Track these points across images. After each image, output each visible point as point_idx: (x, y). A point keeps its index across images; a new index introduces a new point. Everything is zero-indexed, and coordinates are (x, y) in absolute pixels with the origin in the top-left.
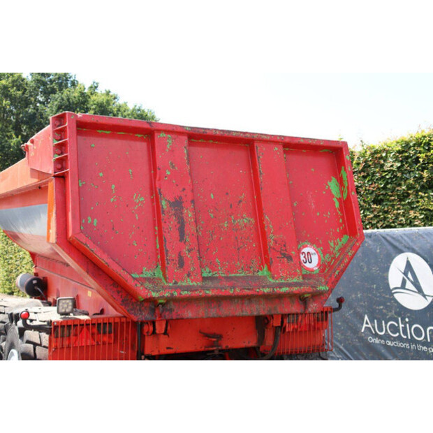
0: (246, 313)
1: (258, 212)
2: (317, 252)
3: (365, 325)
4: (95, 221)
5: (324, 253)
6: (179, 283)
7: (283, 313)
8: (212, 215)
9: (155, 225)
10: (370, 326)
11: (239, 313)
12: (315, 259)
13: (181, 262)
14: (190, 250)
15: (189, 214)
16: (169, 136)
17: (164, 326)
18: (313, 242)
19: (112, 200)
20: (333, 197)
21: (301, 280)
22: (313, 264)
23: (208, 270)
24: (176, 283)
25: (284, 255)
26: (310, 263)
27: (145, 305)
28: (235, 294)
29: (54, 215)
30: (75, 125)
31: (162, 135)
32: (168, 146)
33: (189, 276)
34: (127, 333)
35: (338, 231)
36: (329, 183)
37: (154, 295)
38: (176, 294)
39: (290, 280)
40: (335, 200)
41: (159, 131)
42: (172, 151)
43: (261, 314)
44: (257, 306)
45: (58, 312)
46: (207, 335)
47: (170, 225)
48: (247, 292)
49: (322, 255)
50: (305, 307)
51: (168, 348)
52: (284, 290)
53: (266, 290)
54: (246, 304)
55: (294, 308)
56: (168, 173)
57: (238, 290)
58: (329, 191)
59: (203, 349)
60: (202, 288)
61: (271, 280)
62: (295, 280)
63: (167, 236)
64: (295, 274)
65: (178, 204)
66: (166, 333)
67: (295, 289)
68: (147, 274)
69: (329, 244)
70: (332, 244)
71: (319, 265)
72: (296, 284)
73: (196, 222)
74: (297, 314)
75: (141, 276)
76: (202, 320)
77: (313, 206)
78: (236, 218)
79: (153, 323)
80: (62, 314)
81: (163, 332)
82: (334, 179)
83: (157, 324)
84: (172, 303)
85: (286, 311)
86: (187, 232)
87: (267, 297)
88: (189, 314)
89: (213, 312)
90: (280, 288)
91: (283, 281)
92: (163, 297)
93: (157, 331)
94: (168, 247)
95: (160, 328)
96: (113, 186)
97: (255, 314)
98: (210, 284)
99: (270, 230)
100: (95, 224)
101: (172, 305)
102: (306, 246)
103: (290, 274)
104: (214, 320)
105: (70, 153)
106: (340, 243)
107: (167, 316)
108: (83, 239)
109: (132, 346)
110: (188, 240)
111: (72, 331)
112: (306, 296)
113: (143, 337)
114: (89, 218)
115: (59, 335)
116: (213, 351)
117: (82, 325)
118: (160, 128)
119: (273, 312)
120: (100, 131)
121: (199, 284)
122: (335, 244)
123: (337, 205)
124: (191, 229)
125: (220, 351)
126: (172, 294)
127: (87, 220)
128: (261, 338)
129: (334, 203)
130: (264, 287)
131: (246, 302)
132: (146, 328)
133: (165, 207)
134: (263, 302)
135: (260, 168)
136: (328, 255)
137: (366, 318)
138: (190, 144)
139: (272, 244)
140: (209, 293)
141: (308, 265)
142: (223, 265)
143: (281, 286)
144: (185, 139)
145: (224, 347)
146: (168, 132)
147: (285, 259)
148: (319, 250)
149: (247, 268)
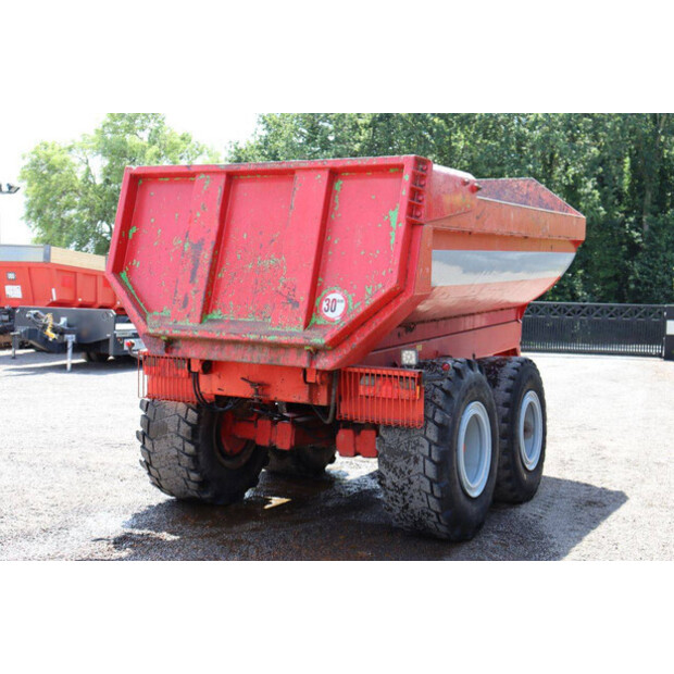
2: (346, 299)
4: (138, 263)
5: (355, 300)
6: (178, 323)
8: (239, 256)
12: (340, 308)
13: (185, 303)
14: (195, 292)
15: (205, 256)
16: (208, 177)
18: (344, 286)
20: (391, 229)
21: (301, 330)
22: (336, 314)
23: (219, 312)
24: (175, 322)
25: (292, 300)
26: (332, 311)
28: (222, 336)
31: (202, 176)
32: (205, 188)
33: (188, 316)
35: (384, 273)
36: (390, 214)
39: (288, 329)
40: (392, 234)
41: (199, 173)
42: (207, 192)
47: (186, 267)
48: (233, 337)
49: (351, 304)
50: (312, 361)
56: (198, 215)
58: (389, 221)
60: (194, 329)
62: (294, 330)
63: (179, 277)
64: (296, 323)
65: (199, 246)
68: (166, 312)
69: (364, 290)
70: (369, 291)
71: (343, 314)
78: (264, 258)
86: (199, 274)
90: (268, 336)
91: (279, 329)
93: (193, 370)
94: (178, 287)
95: (195, 366)
96: (159, 231)
99: (283, 272)
100: (138, 266)
102: (334, 292)
103: (291, 322)
104: (263, 367)
110: (197, 281)
114: (134, 261)
118: (200, 170)
121: (195, 325)
122: (373, 290)
123: (393, 241)
124: (202, 270)
129: (390, 238)
131: (250, 349)
133: (186, 249)
134: (267, 350)
135: (293, 201)
136: (359, 304)
139: (280, 287)
140: (197, 334)
142: (235, 309)
143: (269, 333)
144: (223, 178)
145: (272, 398)
146: (206, 173)
147: (290, 306)
148: (350, 296)
149: (258, 313)
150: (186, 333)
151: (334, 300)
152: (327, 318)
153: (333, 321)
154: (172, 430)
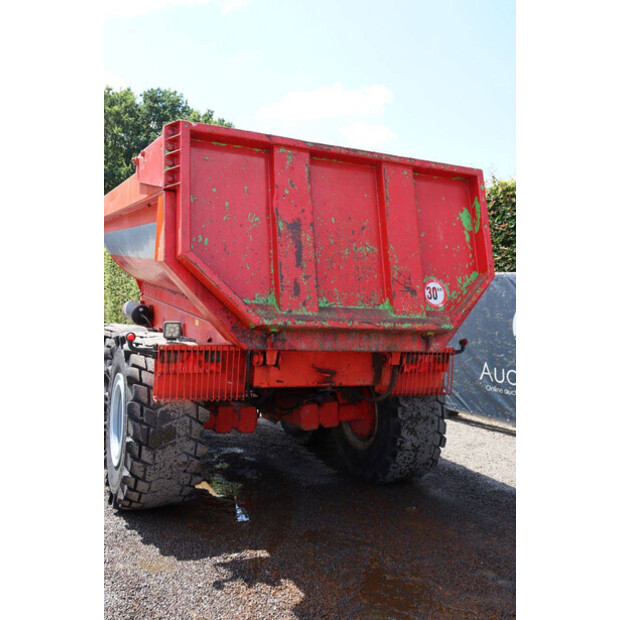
0: (363, 349)
1: (382, 240)
2: (444, 288)
3: (484, 373)
4: (206, 240)
5: (451, 289)
6: (294, 312)
7: (403, 350)
8: (332, 241)
9: (270, 248)
10: (489, 373)
11: (356, 348)
12: (441, 295)
13: (297, 289)
14: (306, 277)
15: (307, 238)
16: (289, 151)
17: (275, 357)
18: (440, 277)
19: (225, 218)
20: (464, 228)
21: (424, 317)
22: (439, 301)
23: (325, 300)
24: (290, 311)
25: (408, 288)
26: (435, 299)
27: (257, 333)
28: (354, 326)
29: (163, 232)
30: (188, 134)
31: (282, 150)
32: (288, 163)
33: (304, 304)
34: (236, 363)
35: (467, 266)
36: (461, 215)
37: (266, 322)
38: (289, 323)
39: (413, 316)
40: (466, 233)
41: (279, 145)
42: (292, 168)
43: (380, 350)
44: (375, 342)
45: (165, 337)
46: (321, 371)
47: (287, 249)
48: (366, 326)
49: (448, 292)
50: (428, 345)
51: (278, 381)
52: (406, 326)
53: (387, 325)
54: (364, 339)
55: (415, 346)
56: (287, 192)
57: (356, 323)
58: (460, 222)
59: (315, 385)
60: (318, 318)
61: (393, 315)
62: (418, 316)
63: (282, 259)
64: (419, 310)
65: (295, 226)
66: (276, 365)
67: (418, 326)
68: (260, 300)
69: (456, 280)
70: (460, 280)
71: (444, 302)
72: (419, 321)
73: (315, 247)
74: (417, 353)
75: (254, 302)
76: (316, 353)
77: (442, 238)
78: (358, 246)
79: (264, 353)
80: (168, 339)
81: (274, 363)
82: (466, 210)
83: (268, 355)
84: (284, 333)
85: (407, 349)
86: (304, 257)
87: (387, 332)
88: (302, 346)
89: (328, 346)
91: (405, 317)
92: (275, 326)
93: (268, 363)
94: (283, 272)
95: (271, 359)
96: (227, 204)
97: (374, 350)
98: (327, 315)
99: (394, 260)
100: (206, 243)
101: (284, 335)
102: (432, 281)
103: (414, 310)
105: (183, 165)
106: (468, 281)
107: (279, 346)
108: (192, 258)
109: (241, 377)
110: (305, 266)
111: (179, 356)
112: (429, 334)
113: (252, 368)
114: (200, 237)
115: (166, 360)
116: (326, 387)
117: (189, 352)
118: (280, 142)
119: (393, 349)
120: (215, 143)
121: (315, 314)
122: (462, 280)
123: (468, 238)
124: (308, 254)
125: (334, 388)
126: (285, 323)
127: (198, 239)
128: (378, 378)
129: (464, 236)
130: (384, 321)
132: (256, 358)
133: (281, 229)
134: (383, 338)
135: (387, 192)
136: (454, 292)
137: (486, 365)
138: (312, 162)
139: (395, 275)
140: (326, 324)
141: (432, 301)
142: (341, 296)
143: (402, 321)
144: (306, 157)
145: (337, 384)
146: (288, 147)
147: (409, 293)
148: (446, 286)
149: (367, 300)
150: (312, 323)
151: (434, 288)
152: (432, 305)
153: (437, 307)
154: (182, 433)
